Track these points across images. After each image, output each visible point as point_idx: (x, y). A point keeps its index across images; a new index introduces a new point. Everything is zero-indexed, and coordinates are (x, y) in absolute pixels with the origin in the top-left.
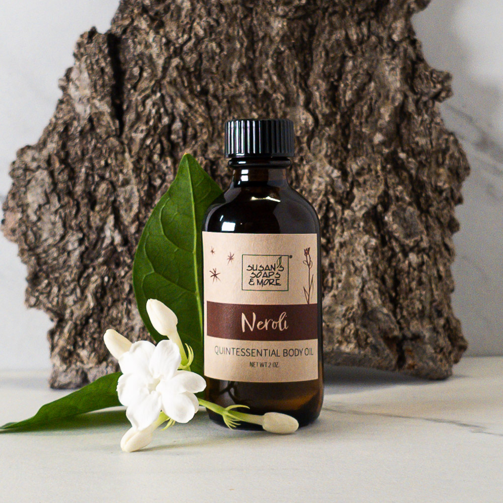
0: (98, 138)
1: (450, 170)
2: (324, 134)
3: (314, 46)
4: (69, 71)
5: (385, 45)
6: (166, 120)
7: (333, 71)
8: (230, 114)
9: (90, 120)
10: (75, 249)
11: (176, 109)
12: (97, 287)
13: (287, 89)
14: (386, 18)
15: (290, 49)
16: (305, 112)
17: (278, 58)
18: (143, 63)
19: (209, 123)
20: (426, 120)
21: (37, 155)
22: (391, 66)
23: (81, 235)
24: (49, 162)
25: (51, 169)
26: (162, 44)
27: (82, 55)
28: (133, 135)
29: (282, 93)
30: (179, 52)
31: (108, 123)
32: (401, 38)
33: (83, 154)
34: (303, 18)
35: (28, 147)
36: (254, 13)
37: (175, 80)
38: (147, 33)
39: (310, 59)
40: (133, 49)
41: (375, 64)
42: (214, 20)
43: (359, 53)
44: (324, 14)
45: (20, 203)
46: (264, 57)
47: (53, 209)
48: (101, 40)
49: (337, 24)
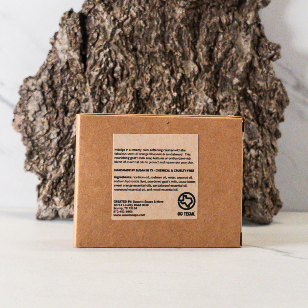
0: (71, 74)
1: (277, 101)
2: (204, 77)
3: (200, 25)
4: (56, 34)
5: (242, 26)
6: (111, 65)
7: (211, 41)
8: (149, 63)
9: (67, 63)
10: (54, 138)
11: (118, 58)
12: (66, 161)
13: (183, 50)
14: (244, 10)
15: (186, 26)
16: (193, 64)
17: (179, 31)
18: (100, 31)
19: (137, 68)
20: (264, 71)
21: (35, 82)
22: (245, 39)
23: (58, 130)
24: (42, 87)
25: (43, 90)
26: (111, 20)
27: (64, 25)
28: (92, 73)
29: (180, 52)
30: (121, 25)
31: (78, 65)
32: (252, 23)
33: (62, 83)
34: (195, 9)
35: (30, 77)
36: (166, 4)
37: (118, 41)
38: (103, 14)
39: (197, 33)
40: (94, 22)
41: (236, 37)
42: (142, 7)
43: (227, 31)
44: (207, 6)
45: (24, 110)
46: (171, 30)
47: (43, 114)
48: (75, 16)
49: (215, 13)
